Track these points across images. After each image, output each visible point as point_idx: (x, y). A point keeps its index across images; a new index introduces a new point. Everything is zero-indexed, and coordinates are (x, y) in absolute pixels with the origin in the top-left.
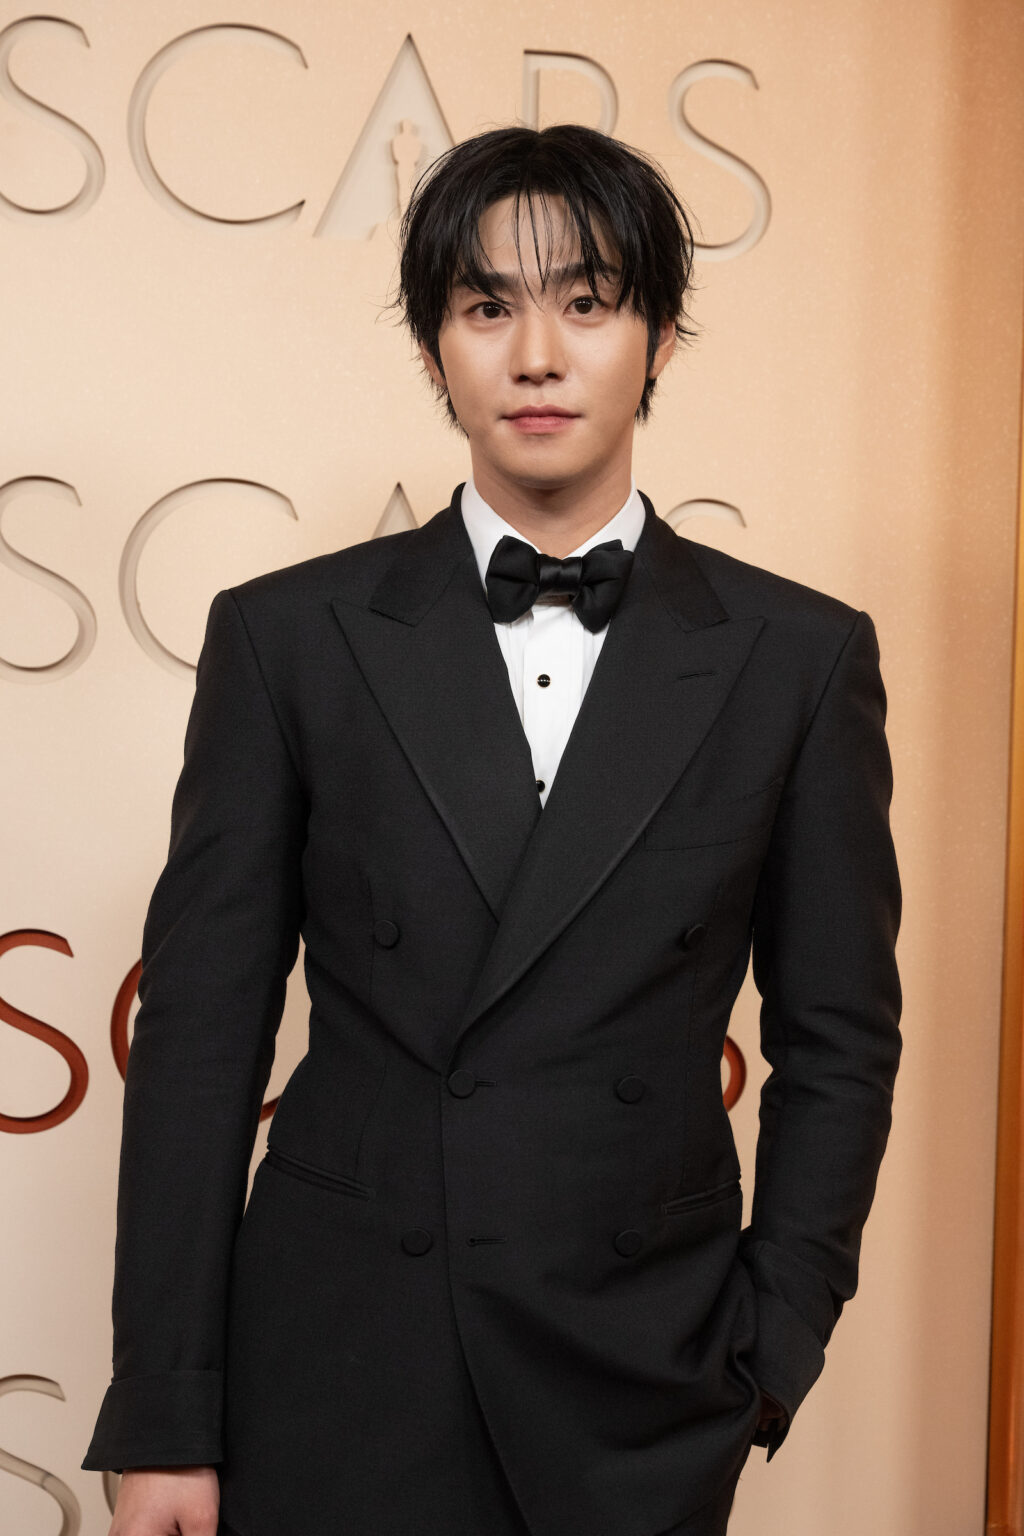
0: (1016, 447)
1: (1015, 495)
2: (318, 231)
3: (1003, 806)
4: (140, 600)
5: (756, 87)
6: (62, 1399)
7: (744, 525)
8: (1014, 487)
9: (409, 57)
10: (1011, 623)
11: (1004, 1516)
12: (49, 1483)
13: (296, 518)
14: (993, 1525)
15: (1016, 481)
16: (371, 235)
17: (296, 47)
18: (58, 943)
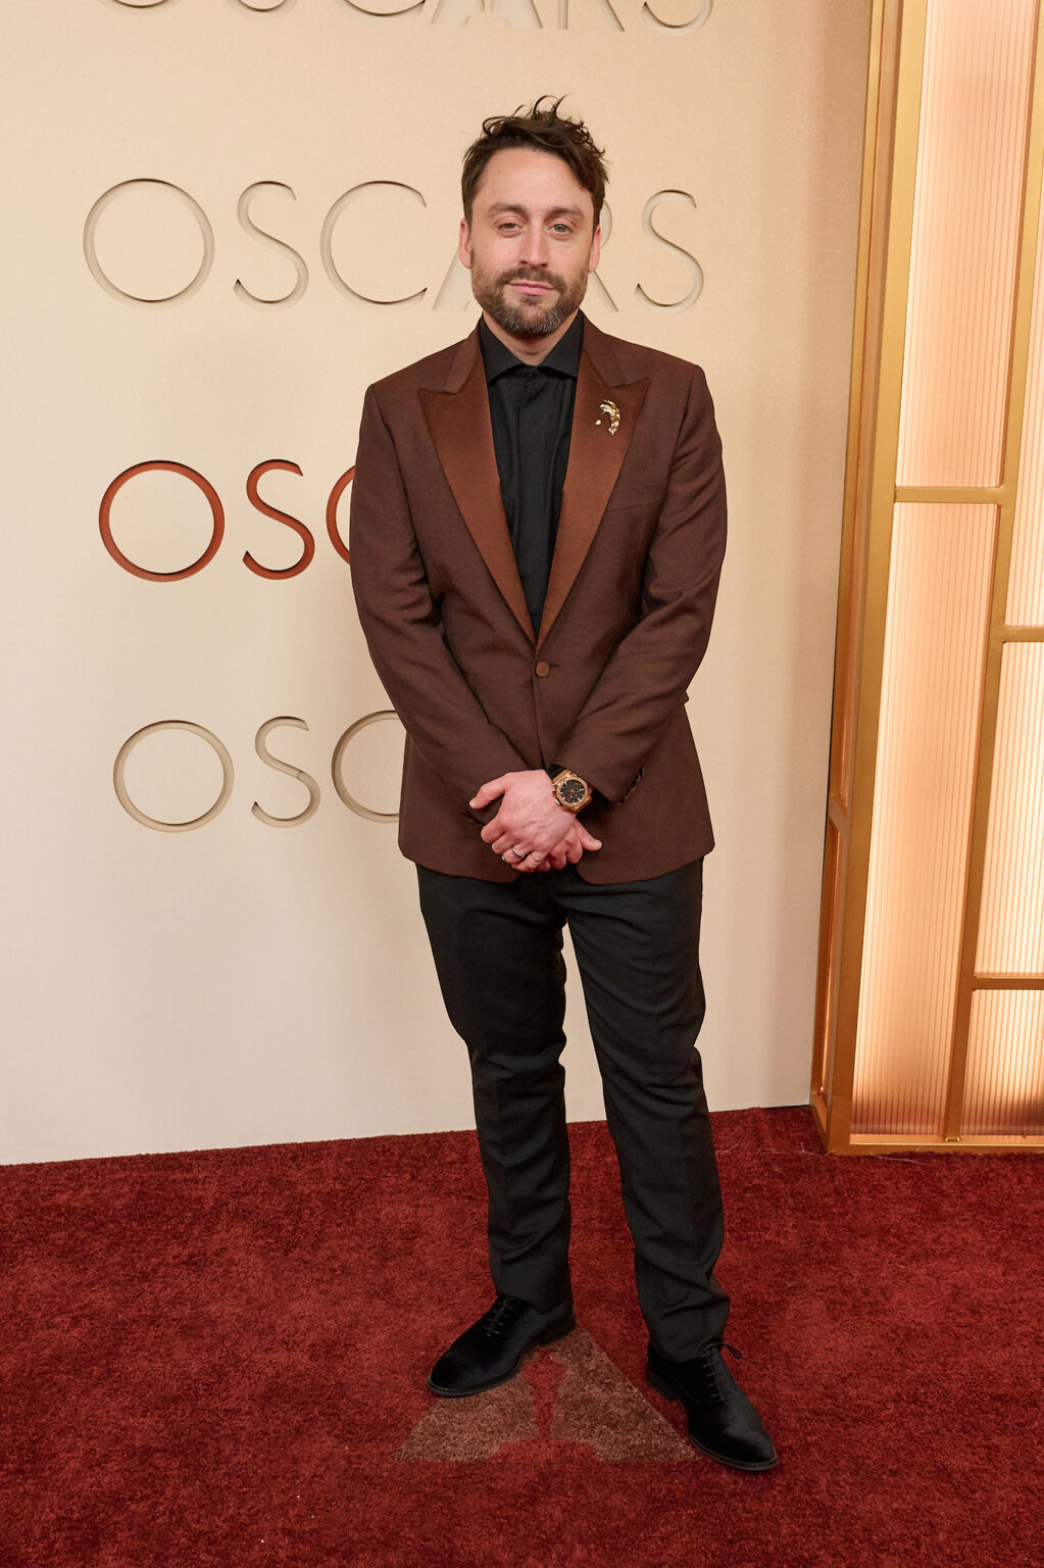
0: (861, 153)
1: (859, 184)
2: (433, 21)
3: (848, 378)
4: (334, 259)
6: (308, 730)
7: (695, 206)
8: (859, 180)
10: (855, 267)
11: (839, 790)
12: (302, 775)
13: (425, 205)
14: (832, 795)
15: (860, 176)
16: (466, 23)
18: (294, 467)
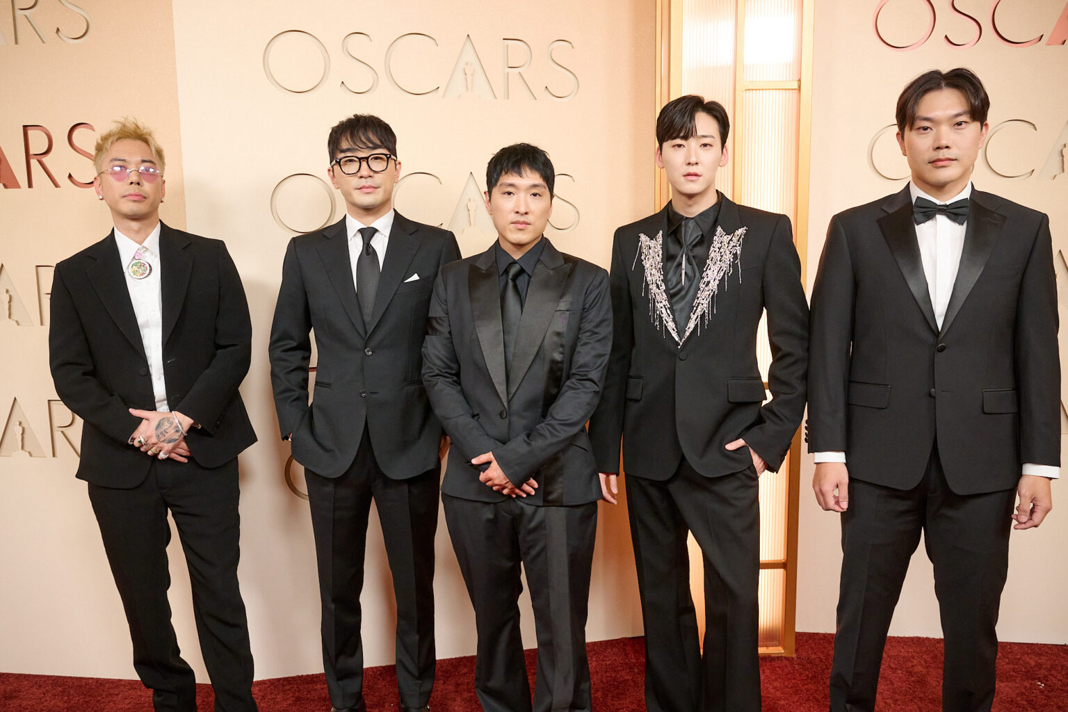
5: (573, 48)
9: (469, 42)
17: (434, 40)
